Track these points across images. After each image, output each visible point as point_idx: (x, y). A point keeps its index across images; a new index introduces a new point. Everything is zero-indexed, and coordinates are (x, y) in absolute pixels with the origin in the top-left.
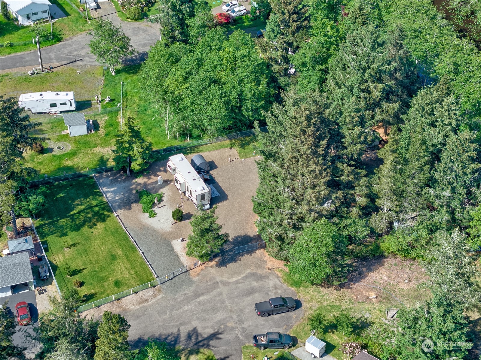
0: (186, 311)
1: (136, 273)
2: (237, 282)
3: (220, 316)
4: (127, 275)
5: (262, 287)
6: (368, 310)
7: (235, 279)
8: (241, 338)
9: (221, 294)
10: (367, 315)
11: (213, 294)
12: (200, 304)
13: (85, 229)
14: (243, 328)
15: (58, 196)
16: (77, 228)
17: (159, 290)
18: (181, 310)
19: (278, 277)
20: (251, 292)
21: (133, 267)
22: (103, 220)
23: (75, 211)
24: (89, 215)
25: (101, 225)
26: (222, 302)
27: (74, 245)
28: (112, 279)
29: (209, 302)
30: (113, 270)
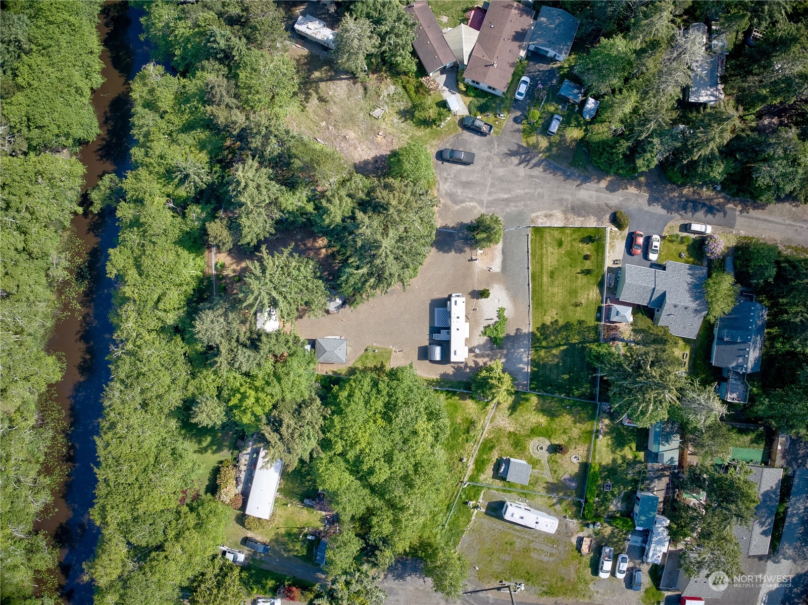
0: (523, 189)
1: (542, 248)
2: (472, 200)
3: (501, 172)
4: (550, 249)
5: (456, 185)
6: (392, 125)
7: (471, 204)
8: (496, 144)
9: (490, 193)
10: (396, 120)
11: (495, 197)
12: (508, 191)
13: (561, 322)
14: (490, 152)
15: (568, 376)
16: (567, 326)
17: (532, 221)
18: (526, 191)
19: (438, 190)
20: (467, 185)
21: (542, 257)
22: (544, 326)
23: (562, 348)
24: (553, 338)
25: (548, 320)
26: (492, 185)
27: (576, 305)
28: (562, 251)
29: (503, 189)
30: (558, 261)
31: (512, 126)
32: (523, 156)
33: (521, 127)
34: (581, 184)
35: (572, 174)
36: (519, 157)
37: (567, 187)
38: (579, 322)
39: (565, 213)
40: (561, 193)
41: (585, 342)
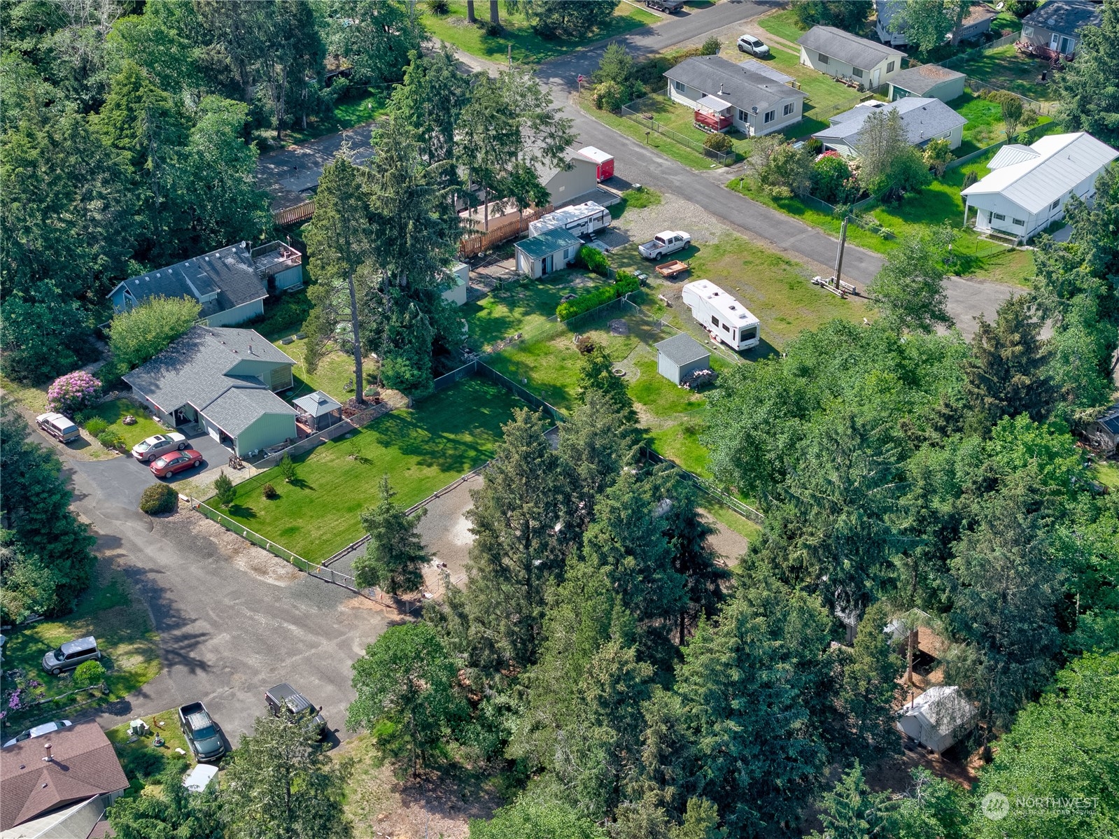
0: (251, 618)
1: (327, 541)
3: (254, 660)
9: (313, 646)
11: (311, 638)
12: (277, 630)
13: (415, 459)
14: (233, 695)
15: (483, 410)
16: (410, 450)
17: (295, 578)
18: (250, 614)
21: (341, 534)
22: (446, 469)
23: (452, 436)
24: (450, 452)
25: (432, 471)
26: (292, 653)
27: (366, 461)
28: (300, 522)
29: (285, 639)
30: (322, 516)
31: (142, 706)
32: (184, 652)
33: (128, 697)
34: (152, 570)
35: (145, 590)
37: (178, 579)
38: (387, 444)
39: (228, 559)
40: (199, 580)
41: (410, 423)
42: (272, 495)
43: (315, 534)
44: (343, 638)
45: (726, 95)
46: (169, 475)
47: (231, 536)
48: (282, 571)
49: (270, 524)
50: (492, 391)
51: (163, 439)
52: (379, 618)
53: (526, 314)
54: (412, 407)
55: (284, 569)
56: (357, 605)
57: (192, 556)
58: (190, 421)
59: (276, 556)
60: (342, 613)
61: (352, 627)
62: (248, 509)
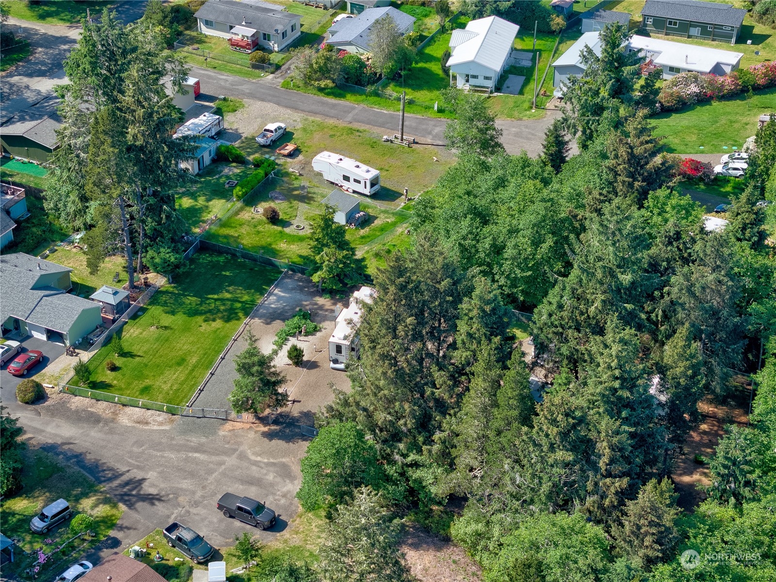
0: (162, 457)
1: (178, 390)
2: (256, 463)
3: (185, 484)
5: (272, 485)
7: (259, 459)
9: (221, 464)
11: (214, 458)
12: (187, 460)
13: (200, 319)
14: (188, 512)
15: (224, 273)
16: (193, 313)
17: (172, 421)
18: (159, 454)
20: (253, 482)
21: (183, 383)
22: (228, 320)
23: (216, 297)
24: (222, 308)
25: (218, 324)
26: (210, 472)
27: (166, 328)
28: (148, 382)
29: (197, 464)
30: (162, 373)
31: (127, 537)
32: (134, 493)
33: (112, 533)
34: (63, 444)
35: (68, 459)
36: (142, 492)
38: (173, 313)
39: (113, 420)
40: (103, 440)
41: (179, 294)
42: (114, 368)
43: (166, 387)
44: (237, 452)
45: (249, 24)
46: (25, 372)
47: (103, 405)
48: (160, 419)
49: (127, 389)
50: (222, 259)
51: (6, 348)
52: (253, 433)
53: (208, 200)
54: (173, 282)
55: (162, 417)
56: (231, 428)
57: (85, 425)
58: (10, 330)
59: (148, 409)
60: (224, 436)
61: (239, 444)
62: (102, 382)
